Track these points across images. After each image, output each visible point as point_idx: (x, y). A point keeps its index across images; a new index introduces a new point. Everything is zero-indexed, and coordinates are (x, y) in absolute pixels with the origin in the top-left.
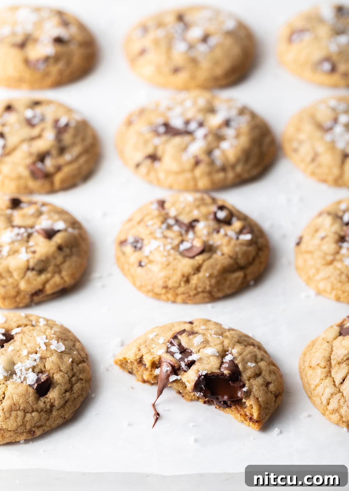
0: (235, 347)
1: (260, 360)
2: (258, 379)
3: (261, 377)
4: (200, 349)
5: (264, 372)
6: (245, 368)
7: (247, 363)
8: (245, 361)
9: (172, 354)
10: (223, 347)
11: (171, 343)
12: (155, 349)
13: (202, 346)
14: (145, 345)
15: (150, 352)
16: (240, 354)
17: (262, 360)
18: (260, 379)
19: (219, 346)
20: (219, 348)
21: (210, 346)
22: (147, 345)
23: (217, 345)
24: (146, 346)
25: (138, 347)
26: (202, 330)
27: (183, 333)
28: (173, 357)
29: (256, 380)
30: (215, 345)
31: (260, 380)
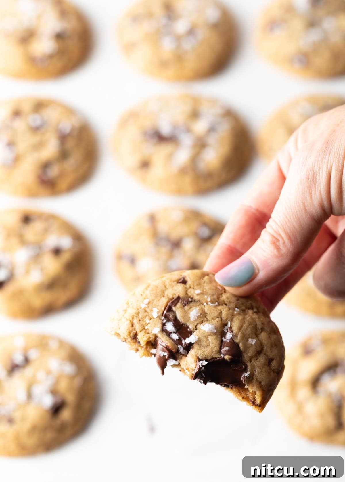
0: (234, 319)
1: (261, 330)
2: (260, 358)
3: (262, 355)
4: (197, 324)
5: (266, 347)
6: (247, 347)
7: (247, 340)
8: (245, 338)
9: (169, 334)
10: (221, 320)
11: (166, 317)
12: (149, 325)
13: (199, 321)
14: (138, 319)
15: (144, 329)
16: (240, 329)
17: (262, 329)
18: (262, 357)
19: (217, 319)
20: (217, 322)
21: (207, 320)
22: (141, 319)
23: (214, 318)
24: (140, 320)
25: (131, 321)
26: (197, 295)
27: (177, 303)
28: (169, 338)
29: (258, 360)
30: (213, 319)
31: (262, 360)
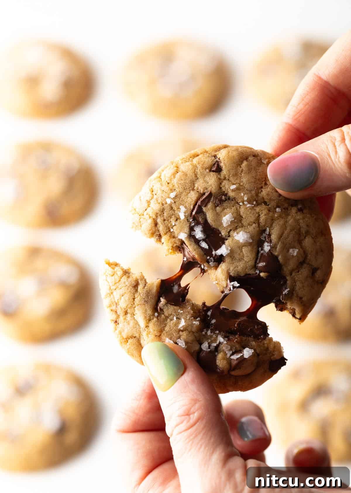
0: (274, 224)
1: (305, 235)
2: (302, 270)
3: (305, 265)
4: (231, 230)
5: (310, 256)
6: (287, 259)
7: (288, 251)
8: (286, 248)
9: (197, 242)
10: (259, 225)
11: (194, 219)
12: (174, 228)
13: (233, 226)
14: (162, 218)
15: (170, 231)
16: (280, 237)
17: (307, 233)
18: (305, 268)
19: (254, 225)
20: (253, 228)
21: (242, 226)
22: (166, 219)
23: (251, 224)
24: (164, 220)
25: (154, 219)
26: (233, 191)
27: (209, 202)
28: (197, 246)
29: (300, 272)
30: (249, 224)
31: (305, 271)
